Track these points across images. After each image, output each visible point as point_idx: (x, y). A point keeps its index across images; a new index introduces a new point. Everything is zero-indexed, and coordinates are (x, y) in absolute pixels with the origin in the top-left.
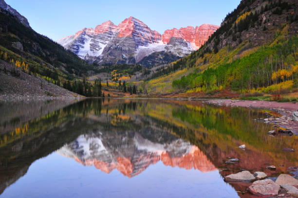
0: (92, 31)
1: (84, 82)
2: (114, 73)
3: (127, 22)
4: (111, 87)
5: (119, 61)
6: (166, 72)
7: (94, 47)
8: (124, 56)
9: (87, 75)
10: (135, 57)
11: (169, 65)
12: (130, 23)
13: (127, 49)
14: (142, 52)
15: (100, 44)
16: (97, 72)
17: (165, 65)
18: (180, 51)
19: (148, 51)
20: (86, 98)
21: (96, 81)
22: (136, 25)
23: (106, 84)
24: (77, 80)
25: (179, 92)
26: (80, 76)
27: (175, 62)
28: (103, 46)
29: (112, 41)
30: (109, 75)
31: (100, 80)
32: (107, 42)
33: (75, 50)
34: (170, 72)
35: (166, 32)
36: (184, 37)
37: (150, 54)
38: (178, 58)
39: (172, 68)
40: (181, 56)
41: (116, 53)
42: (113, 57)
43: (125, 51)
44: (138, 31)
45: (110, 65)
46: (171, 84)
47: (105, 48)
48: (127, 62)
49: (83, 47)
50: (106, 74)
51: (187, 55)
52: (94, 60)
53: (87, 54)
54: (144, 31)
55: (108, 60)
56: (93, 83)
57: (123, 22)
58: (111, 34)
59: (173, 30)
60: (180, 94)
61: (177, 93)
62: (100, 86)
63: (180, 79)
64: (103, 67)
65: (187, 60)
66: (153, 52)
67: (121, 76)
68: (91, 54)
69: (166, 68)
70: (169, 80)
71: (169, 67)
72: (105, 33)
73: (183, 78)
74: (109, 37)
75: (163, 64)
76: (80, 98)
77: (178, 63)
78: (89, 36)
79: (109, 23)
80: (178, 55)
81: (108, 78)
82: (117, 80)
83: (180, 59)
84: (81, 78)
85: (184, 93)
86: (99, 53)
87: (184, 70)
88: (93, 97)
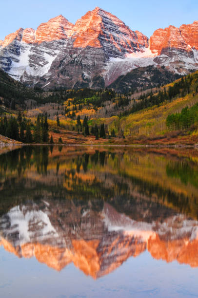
0: (32, 34)
1: (20, 119)
2: (68, 104)
3: (91, 18)
4: (64, 127)
5: (77, 83)
6: (156, 101)
7: (35, 60)
8: (86, 74)
9: (25, 108)
10: (104, 77)
11: (162, 88)
12: (95, 18)
13: (90, 63)
14: (116, 68)
15: (46, 56)
16: (41, 102)
17: (155, 89)
18: (180, 64)
19: (125, 65)
20: (23, 144)
21: (39, 116)
22: (105, 22)
23: (55, 122)
24: (8, 115)
25: (178, 135)
26: (14, 108)
27: (172, 85)
28: (51, 59)
29: (66, 51)
30: (60, 107)
31: (46, 115)
32: (57, 52)
33: (4, 66)
34: (162, 101)
35: (156, 33)
36: (188, 40)
37: (129, 70)
38: (177, 76)
39: (166, 95)
40: (182, 74)
41: (73, 70)
42: (67, 77)
43: (87, 67)
44: (109, 33)
45: (61, 90)
46: (165, 120)
47: (54, 62)
48: (91, 85)
49: (17, 61)
50: (56, 105)
51: (192, 71)
52: (35, 82)
53: (25, 73)
54: (119, 32)
55: (58, 82)
56: (34, 120)
57: (83, 18)
58: (63, 39)
59: (168, 30)
60: (180, 137)
61: (174, 137)
62: (46, 126)
63: (179, 112)
64: (51, 94)
65: (191, 79)
66: (134, 67)
67: (81, 108)
68: (31, 72)
69: (156, 95)
70: (160, 115)
71: (160, 93)
72: (54, 36)
73: (185, 111)
74: (60, 43)
75: (152, 87)
76: (12, 145)
77: (176, 85)
78: (27, 41)
79: (60, 19)
80: (176, 72)
81: (59, 112)
82: (74, 115)
83: (180, 79)
84: (15, 111)
85: (185, 137)
86: (45, 71)
87: (187, 98)
88: (34, 144)
